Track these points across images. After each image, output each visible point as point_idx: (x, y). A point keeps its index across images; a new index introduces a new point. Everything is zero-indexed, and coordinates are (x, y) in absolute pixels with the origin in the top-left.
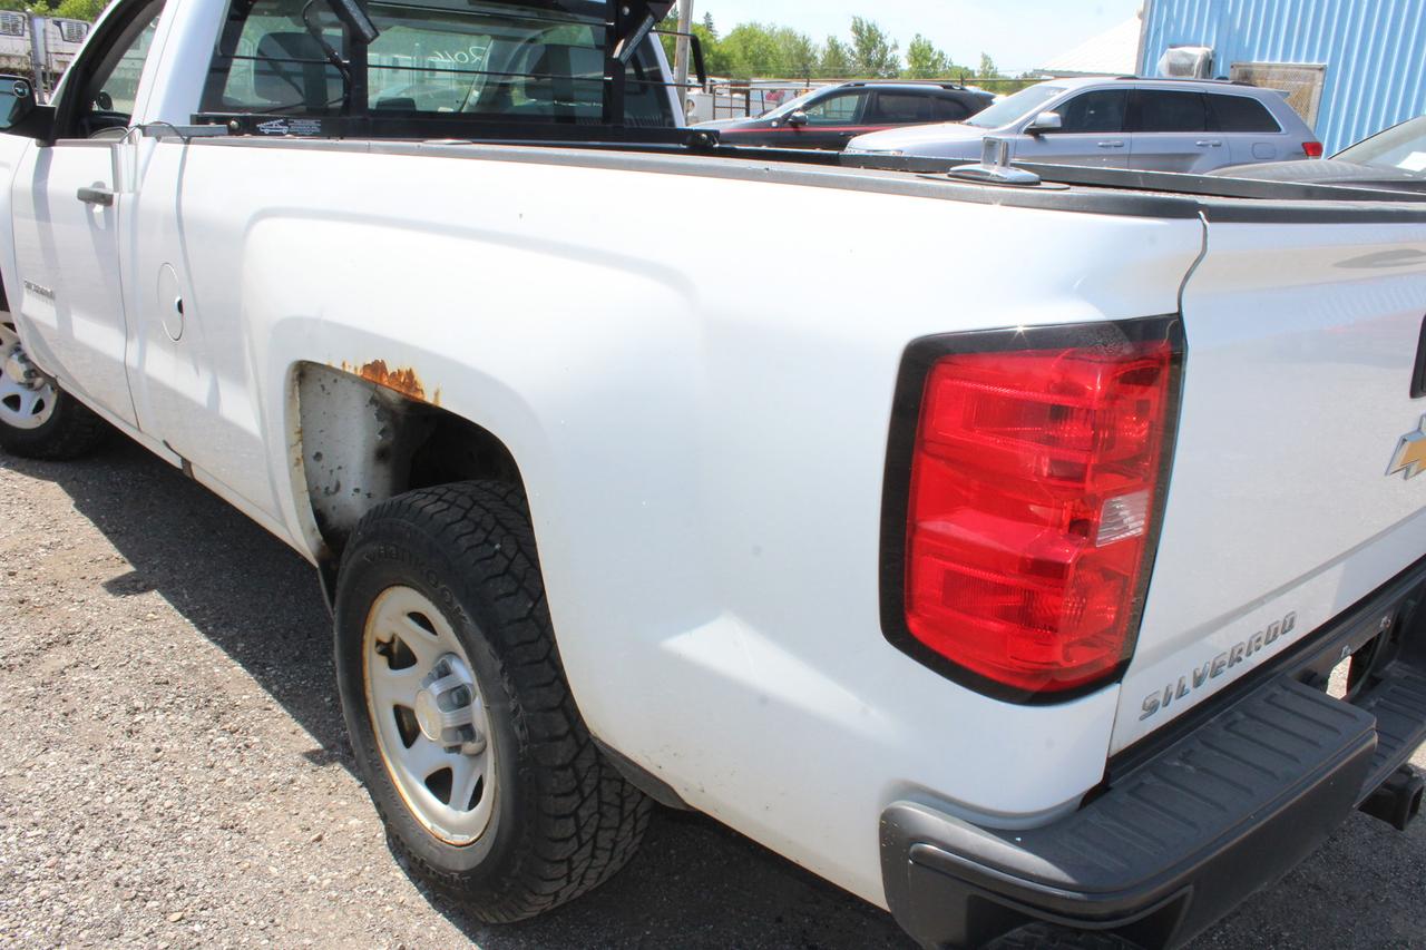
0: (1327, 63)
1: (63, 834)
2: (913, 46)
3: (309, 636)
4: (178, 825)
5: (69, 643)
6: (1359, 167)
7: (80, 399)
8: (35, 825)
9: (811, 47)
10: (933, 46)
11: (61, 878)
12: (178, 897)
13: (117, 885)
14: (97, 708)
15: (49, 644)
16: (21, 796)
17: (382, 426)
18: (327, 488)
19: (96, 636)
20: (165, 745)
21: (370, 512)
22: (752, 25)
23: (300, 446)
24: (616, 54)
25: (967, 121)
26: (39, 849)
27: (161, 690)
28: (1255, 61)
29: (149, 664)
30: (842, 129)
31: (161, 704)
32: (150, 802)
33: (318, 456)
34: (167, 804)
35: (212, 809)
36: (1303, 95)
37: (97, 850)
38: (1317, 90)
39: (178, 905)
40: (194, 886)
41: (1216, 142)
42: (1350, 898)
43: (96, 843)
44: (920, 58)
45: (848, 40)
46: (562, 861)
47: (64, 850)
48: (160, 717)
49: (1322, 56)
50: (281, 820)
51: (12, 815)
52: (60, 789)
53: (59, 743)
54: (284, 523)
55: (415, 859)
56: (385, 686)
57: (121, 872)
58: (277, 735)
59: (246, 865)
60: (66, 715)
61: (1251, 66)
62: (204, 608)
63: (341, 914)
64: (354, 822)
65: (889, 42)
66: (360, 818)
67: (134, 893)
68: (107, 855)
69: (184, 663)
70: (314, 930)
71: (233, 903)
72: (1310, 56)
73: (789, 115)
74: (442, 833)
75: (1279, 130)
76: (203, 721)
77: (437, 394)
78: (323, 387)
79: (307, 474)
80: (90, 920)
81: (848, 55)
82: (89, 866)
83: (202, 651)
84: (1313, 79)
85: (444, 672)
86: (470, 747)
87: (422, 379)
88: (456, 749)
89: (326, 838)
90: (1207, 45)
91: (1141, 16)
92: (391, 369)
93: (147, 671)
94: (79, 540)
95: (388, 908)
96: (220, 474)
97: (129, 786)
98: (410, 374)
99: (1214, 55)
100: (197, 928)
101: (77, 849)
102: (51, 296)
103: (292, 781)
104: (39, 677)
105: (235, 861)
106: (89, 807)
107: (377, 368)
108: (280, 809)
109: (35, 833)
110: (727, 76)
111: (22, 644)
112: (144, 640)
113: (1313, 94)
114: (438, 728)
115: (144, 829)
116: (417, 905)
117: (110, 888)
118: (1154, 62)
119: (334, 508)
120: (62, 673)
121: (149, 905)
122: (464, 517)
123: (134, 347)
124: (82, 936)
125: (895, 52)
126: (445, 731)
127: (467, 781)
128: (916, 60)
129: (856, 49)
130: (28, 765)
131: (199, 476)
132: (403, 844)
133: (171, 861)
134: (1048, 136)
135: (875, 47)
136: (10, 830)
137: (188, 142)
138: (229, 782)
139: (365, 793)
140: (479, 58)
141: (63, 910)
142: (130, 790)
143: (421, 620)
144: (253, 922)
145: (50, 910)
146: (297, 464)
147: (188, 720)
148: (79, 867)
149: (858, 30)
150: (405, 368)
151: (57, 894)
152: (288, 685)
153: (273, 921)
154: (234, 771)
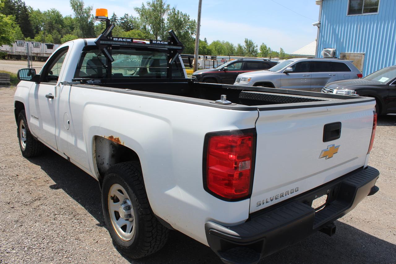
0: (365, 53)
1: (40, 240)
2: (261, 46)
3: (96, 199)
4: (66, 239)
5: (40, 200)
6: (368, 81)
7: (43, 143)
8: (34, 238)
9: (234, 47)
10: (267, 46)
11: (40, 248)
12: (66, 253)
13: (52, 250)
14: (47, 214)
15: (35, 200)
16: (31, 232)
17: (113, 150)
18: (101, 163)
19: (46, 198)
20: (62, 222)
21: (110, 168)
22: (217, 41)
23: (95, 154)
24: (170, 62)
25: (269, 69)
26: (35, 242)
27: (61, 210)
28: (346, 52)
29: (58, 204)
30: (237, 72)
31: (61, 213)
32: (59, 234)
33: (99, 156)
34: (63, 234)
35: (73, 235)
36: (359, 62)
37: (48, 243)
38: (363, 60)
39: (66, 254)
40: (69, 251)
41: (334, 74)
42: (334, 258)
43: (48, 242)
44: (263, 49)
45: (243, 45)
46: (148, 242)
47: (41, 243)
48: (61, 216)
49: (364, 51)
50: (89, 238)
51: (29, 236)
52: (39, 231)
53: (39, 221)
54: (91, 172)
55: (118, 245)
56: (113, 207)
57: (53, 248)
58: (88, 220)
59: (81, 247)
60: (40, 215)
61: (345, 53)
62: (71, 193)
63: (101, 257)
64: (105, 239)
65: (255, 45)
66: (106, 238)
67: (56, 252)
68: (50, 244)
69: (66, 204)
70: (96, 260)
71: (78, 254)
72: (360, 51)
73: (223, 68)
74: (124, 239)
75: (351, 71)
76: (71, 217)
77: (123, 143)
78: (100, 141)
79: (96, 160)
80: (47, 257)
81: (244, 49)
82: (46, 246)
83: (71, 202)
84: (362, 57)
85: (125, 202)
86: (131, 219)
87: (120, 140)
88: (127, 220)
89: (99, 242)
90: (334, 48)
91: (316, 41)
92: (114, 138)
93: (58, 206)
94: (41, 177)
95: (112, 256)
96: (76, 160)
97: (55, 230)
98: (118, 139)
99: (336, 50)
100: (70, 259)
101: (44, 243)
102: (38, 118)
103: (91, 230)
104: (33, 207)
105: (78, 246)
106: (46, 234)
107: (111, 137)
108: (88, 235)
109: (34, 239)
110: (210, 55)
111: (29, 200)
112: (57, 199)
113: (362, 61)
114: (123, 215)
115: (58, 239)
116: (119, 256)
117: (51, 251)
118: (320, 52)
119: (102, 168)
120: (39, 206)
121: (59, 254)
122: (129, 168)
123: (57, 131)
124: (45, 260)
125: (257, 48)
126: (125, 215)
127: (130, 227)
128: (262, 50)
129: (246, 47)
130: (32, 225)
131: (71, 161)
132: (116, 242)
133: (64, 246)
134: (289, 74)
135: (251, 46)
136: (29, 239)
137: (71, 86)
138: (77, 230)
139: (108, 233)
140: (139, 60)
141: (41, 255)
142: (55, 231)
143: (120, 191)
144: (82, 258)
145: (38, 255)
146: (94, 158)
147: (67, 217)
148: (44, 246)
149: (246, 42)
150: (117, 137)
151: (40, 251)
152: (91, 210)
153: (86, 258)
154: (78, 228)
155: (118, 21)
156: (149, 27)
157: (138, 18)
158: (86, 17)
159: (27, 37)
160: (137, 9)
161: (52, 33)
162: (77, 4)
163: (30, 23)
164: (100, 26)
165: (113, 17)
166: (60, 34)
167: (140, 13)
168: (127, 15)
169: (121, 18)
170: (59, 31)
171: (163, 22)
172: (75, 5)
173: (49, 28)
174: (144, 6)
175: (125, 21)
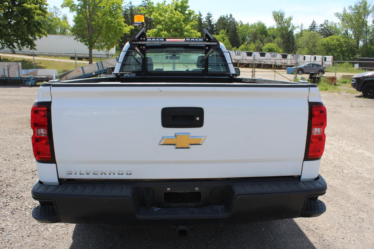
155: (318, 28)
156: (350, 32)
157: (339, 23)
158: (286, 27)
159: (233, 47)
160: (337, 15)
161: (255, 42)
162: (278, 15)
163: (237, 35)
164: (300, 34)
165: (312, 24)
166: (262, 43)
167: (341, 18)
168: (327, 21)
169: (321, 25)
170: (261, 41)
171: (366, 26)
172: (277, 16)
173: (253, 38)
174: (345, 10)
175: (325, 27)
